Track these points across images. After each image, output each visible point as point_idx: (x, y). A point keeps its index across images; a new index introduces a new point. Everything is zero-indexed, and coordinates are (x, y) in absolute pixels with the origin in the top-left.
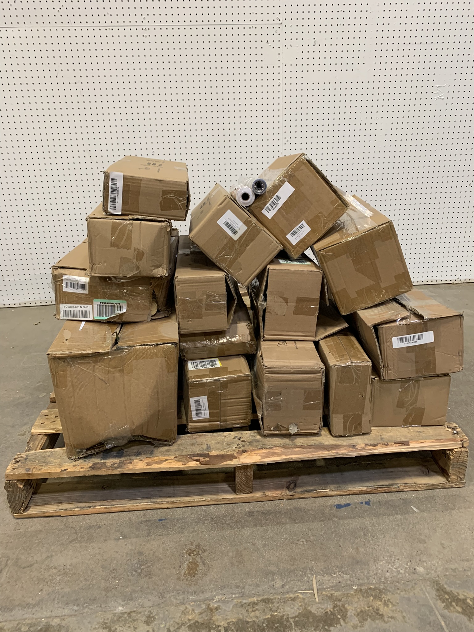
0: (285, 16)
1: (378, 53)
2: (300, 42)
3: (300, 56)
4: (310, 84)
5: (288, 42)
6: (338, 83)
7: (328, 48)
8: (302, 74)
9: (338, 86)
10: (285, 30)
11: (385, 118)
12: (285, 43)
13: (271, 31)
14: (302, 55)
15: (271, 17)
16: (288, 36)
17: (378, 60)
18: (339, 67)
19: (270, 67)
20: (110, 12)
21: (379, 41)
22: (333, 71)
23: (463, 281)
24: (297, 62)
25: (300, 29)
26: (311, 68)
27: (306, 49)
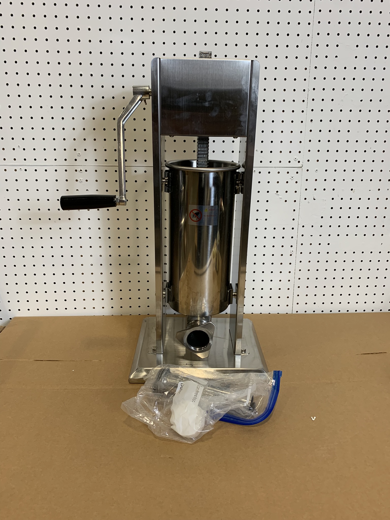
0: (309, 156)
2: (329, 193)
3: (328, 213)
4: (341, 253)
5: (310, 194)
7: (373, 203)
8: (329, 240)
10: (307, 175)
12: (305, 194)
13: (283, 177)
14: (332, 212)
15: (285, 157)
16: (311, 185)
19: (279, 229)
20: (23, 144)
24: (322, 222)
25: (330, 175)
26: (343, 231)
27: (337, 203)
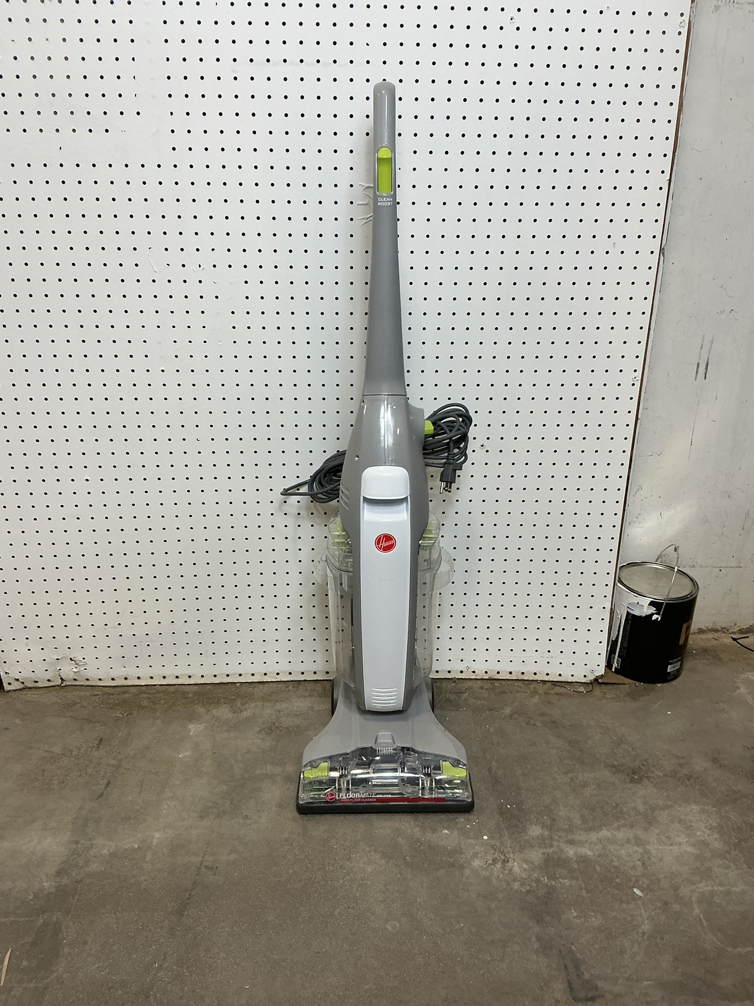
1: (178, 87)
6: (69, 166)
9: (70, 174)
11: (222, 267)
17: (179, 104)
18: (64, 122)
21: (175, 50)
22: (49, 131)
23: (480, 675)
